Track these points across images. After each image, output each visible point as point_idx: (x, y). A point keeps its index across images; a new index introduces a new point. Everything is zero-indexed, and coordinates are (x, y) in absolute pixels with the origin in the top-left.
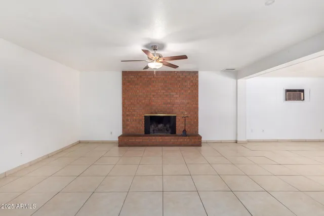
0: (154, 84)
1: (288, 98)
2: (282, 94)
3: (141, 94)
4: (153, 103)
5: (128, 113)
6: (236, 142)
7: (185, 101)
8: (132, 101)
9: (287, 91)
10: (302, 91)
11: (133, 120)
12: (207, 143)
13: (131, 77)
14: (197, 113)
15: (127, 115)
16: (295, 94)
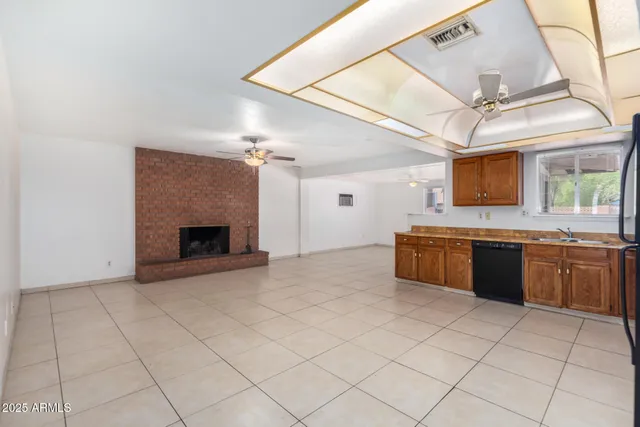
0: (196, 176)
1: (342, 204)
2: (337, 199)
3: (173, 191)
4: (195, 207)
5: (148, 224)
6: (299, 256)
7: (242, 205)
8: (156, 202)
9: (341, 195)
10: (351, 196)
11: (159, 237)
12: (278, 260)
13: (156, 160)
14: (257, 221)
15: (147, 228)
16: (346, 199)
